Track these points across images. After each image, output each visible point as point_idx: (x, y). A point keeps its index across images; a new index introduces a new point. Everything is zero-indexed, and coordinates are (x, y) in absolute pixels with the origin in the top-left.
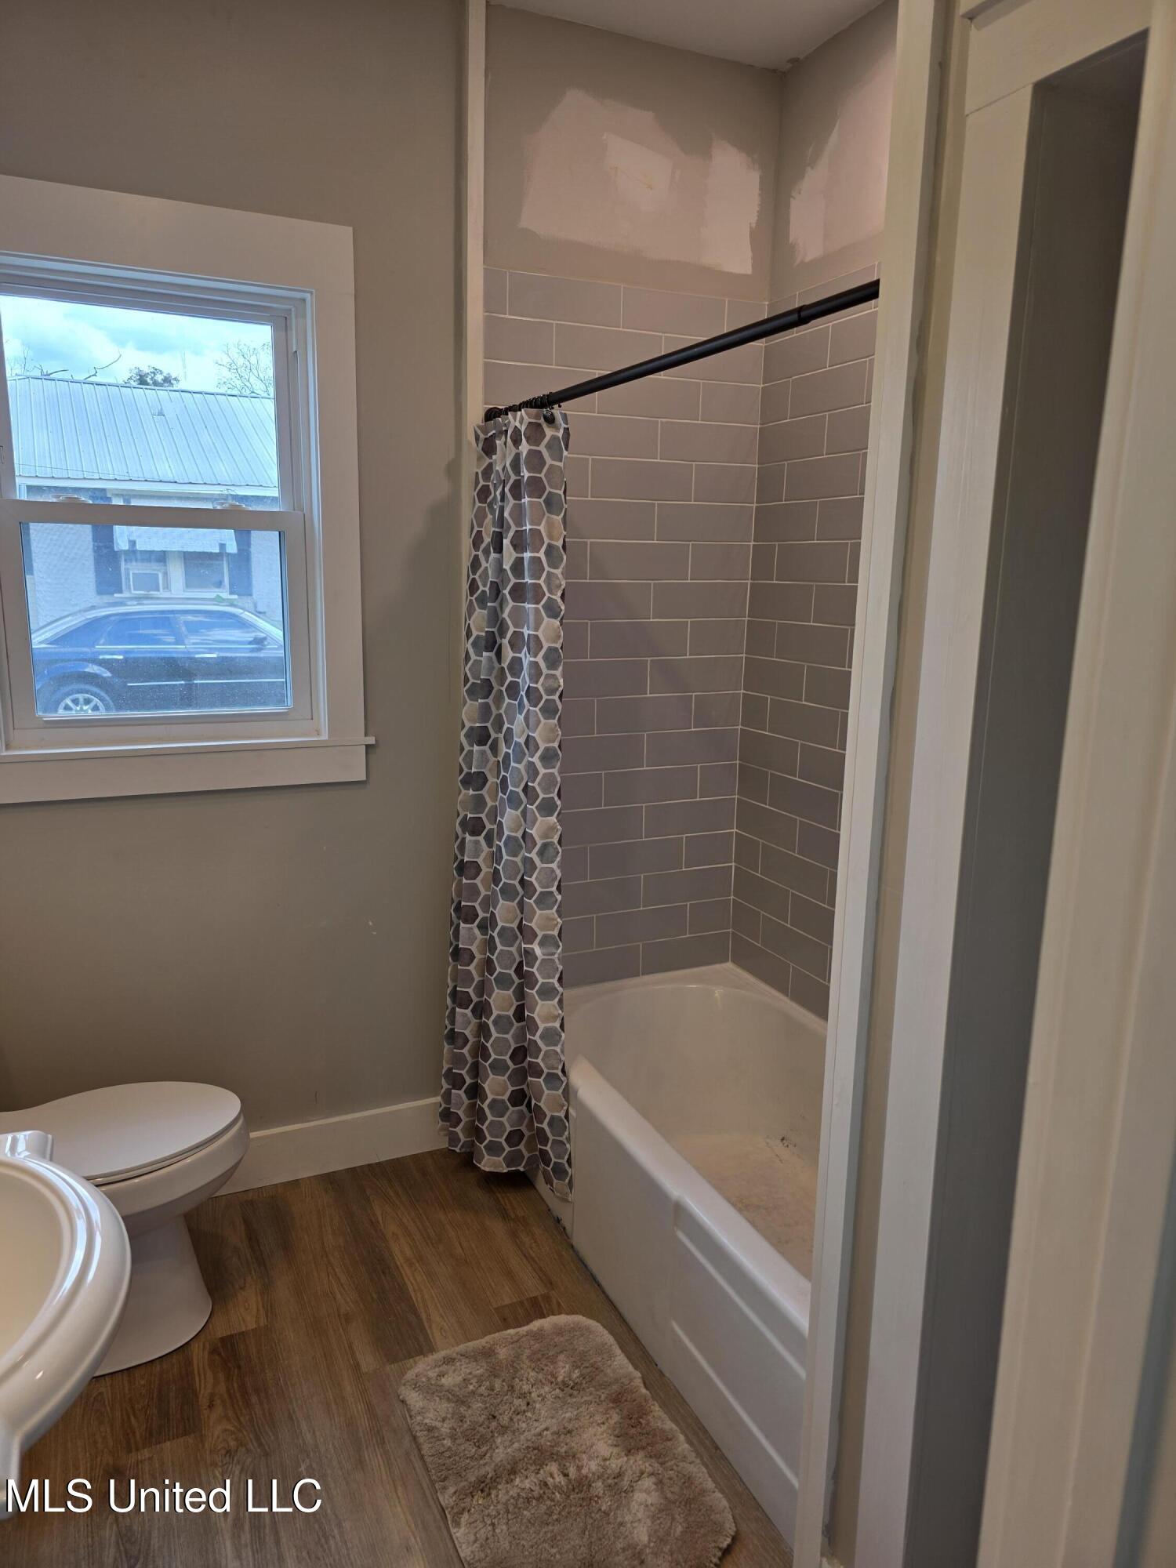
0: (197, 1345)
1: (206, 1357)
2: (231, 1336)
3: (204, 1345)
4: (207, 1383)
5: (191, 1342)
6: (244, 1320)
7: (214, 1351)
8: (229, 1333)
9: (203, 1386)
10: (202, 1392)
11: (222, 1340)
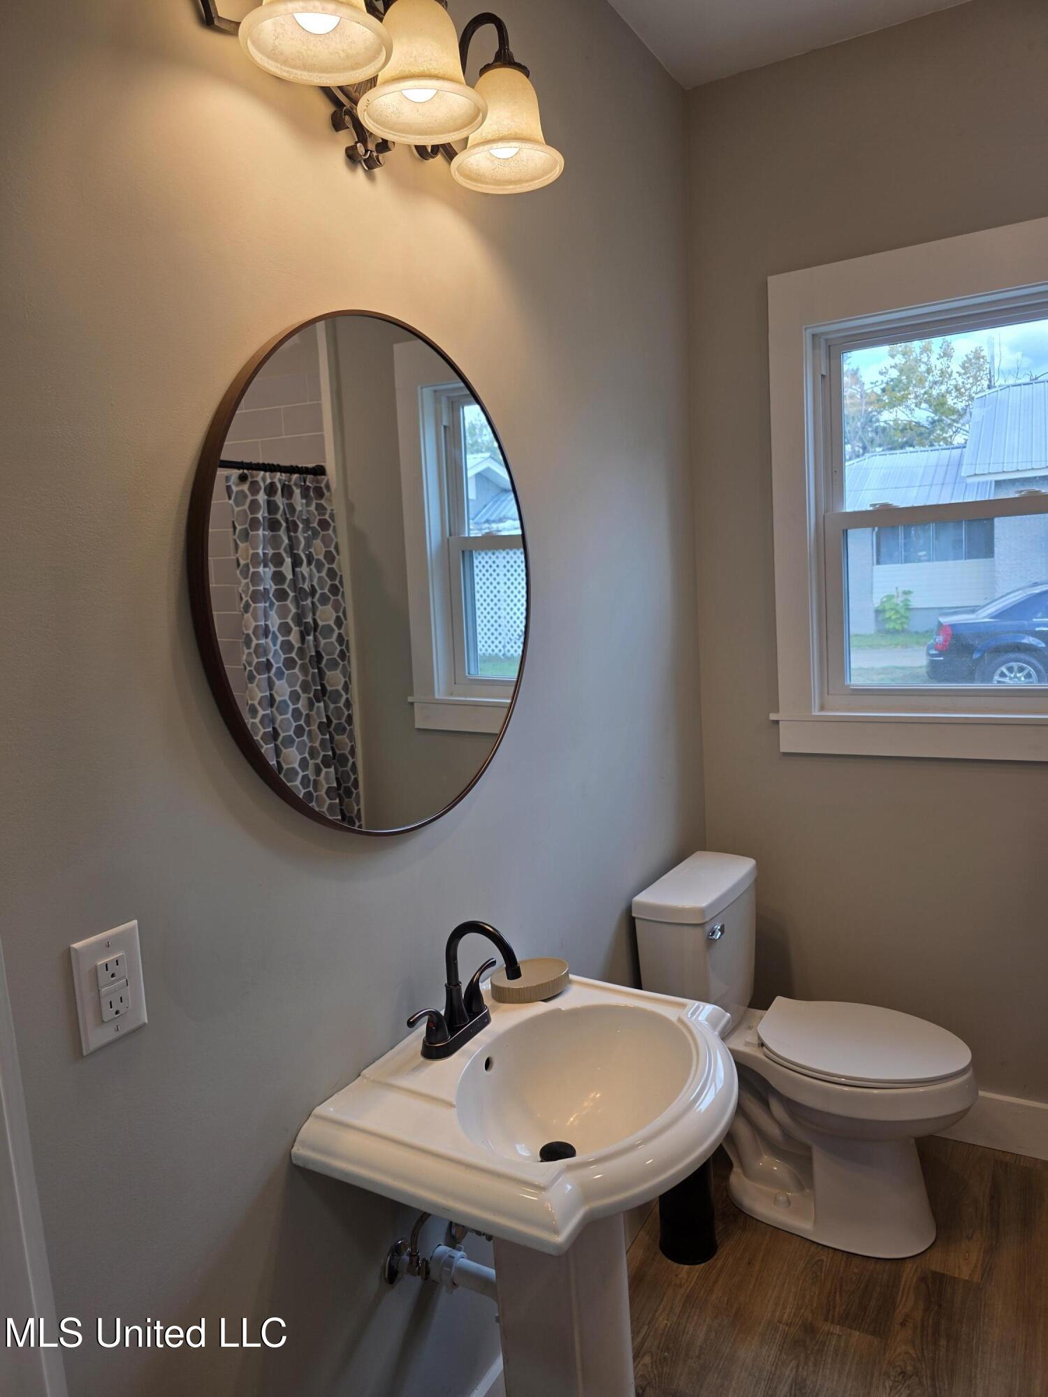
0: (910, 1265)
1: (915, 1280)
2: (943, 1275)
3: (916, 1270)
4: (908, 1303)
5: (907, 1260)
6: (959, 1267)
7: (923, 1279)
8: (942, 1272)
9: (903, 1303)
10: (900, 1308)
11: (934, 1274)
